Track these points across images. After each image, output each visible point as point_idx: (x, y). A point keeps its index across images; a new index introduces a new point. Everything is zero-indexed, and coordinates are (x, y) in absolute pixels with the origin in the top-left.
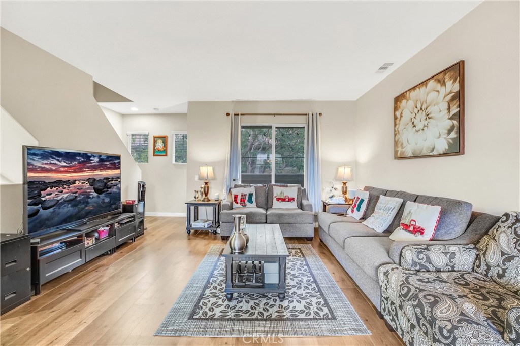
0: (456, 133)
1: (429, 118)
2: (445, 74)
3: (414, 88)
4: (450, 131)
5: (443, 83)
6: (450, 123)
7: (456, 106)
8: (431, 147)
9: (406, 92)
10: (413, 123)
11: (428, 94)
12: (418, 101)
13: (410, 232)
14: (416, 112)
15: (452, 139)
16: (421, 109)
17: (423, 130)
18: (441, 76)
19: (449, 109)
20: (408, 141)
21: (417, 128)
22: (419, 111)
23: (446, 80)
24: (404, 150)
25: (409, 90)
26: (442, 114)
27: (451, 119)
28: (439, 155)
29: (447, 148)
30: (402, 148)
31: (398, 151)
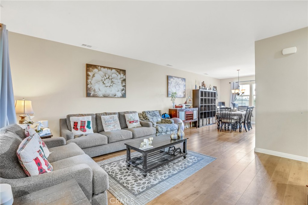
0: (125, 91)
1: (113, 83)
2: (121, 71)
3: (104, 67)
4: (122, 90)
5: (120, 73)
6: (122, 88)
7: (124, 83)
8: (114, 94)
9: (98, 66)
10: (103, 82)
11: (112, 74)
12: (106, 74)
13: (135, 122)
14: (106, 78)
15: (123, 93)
16: (108, 78)
17: (110, 87)
18: (119, 70)
19: (122, 83)
20: (99, 90)
21: (106, 85)
22: (107, 78)
23: (121, 73)
24: (96, 93)
25: (100, 66)
26: (119, 84)
27: (123, 86)
28: (118, 97)
29: (121, 95)
30: (95, 92)
31: (91, 93)
